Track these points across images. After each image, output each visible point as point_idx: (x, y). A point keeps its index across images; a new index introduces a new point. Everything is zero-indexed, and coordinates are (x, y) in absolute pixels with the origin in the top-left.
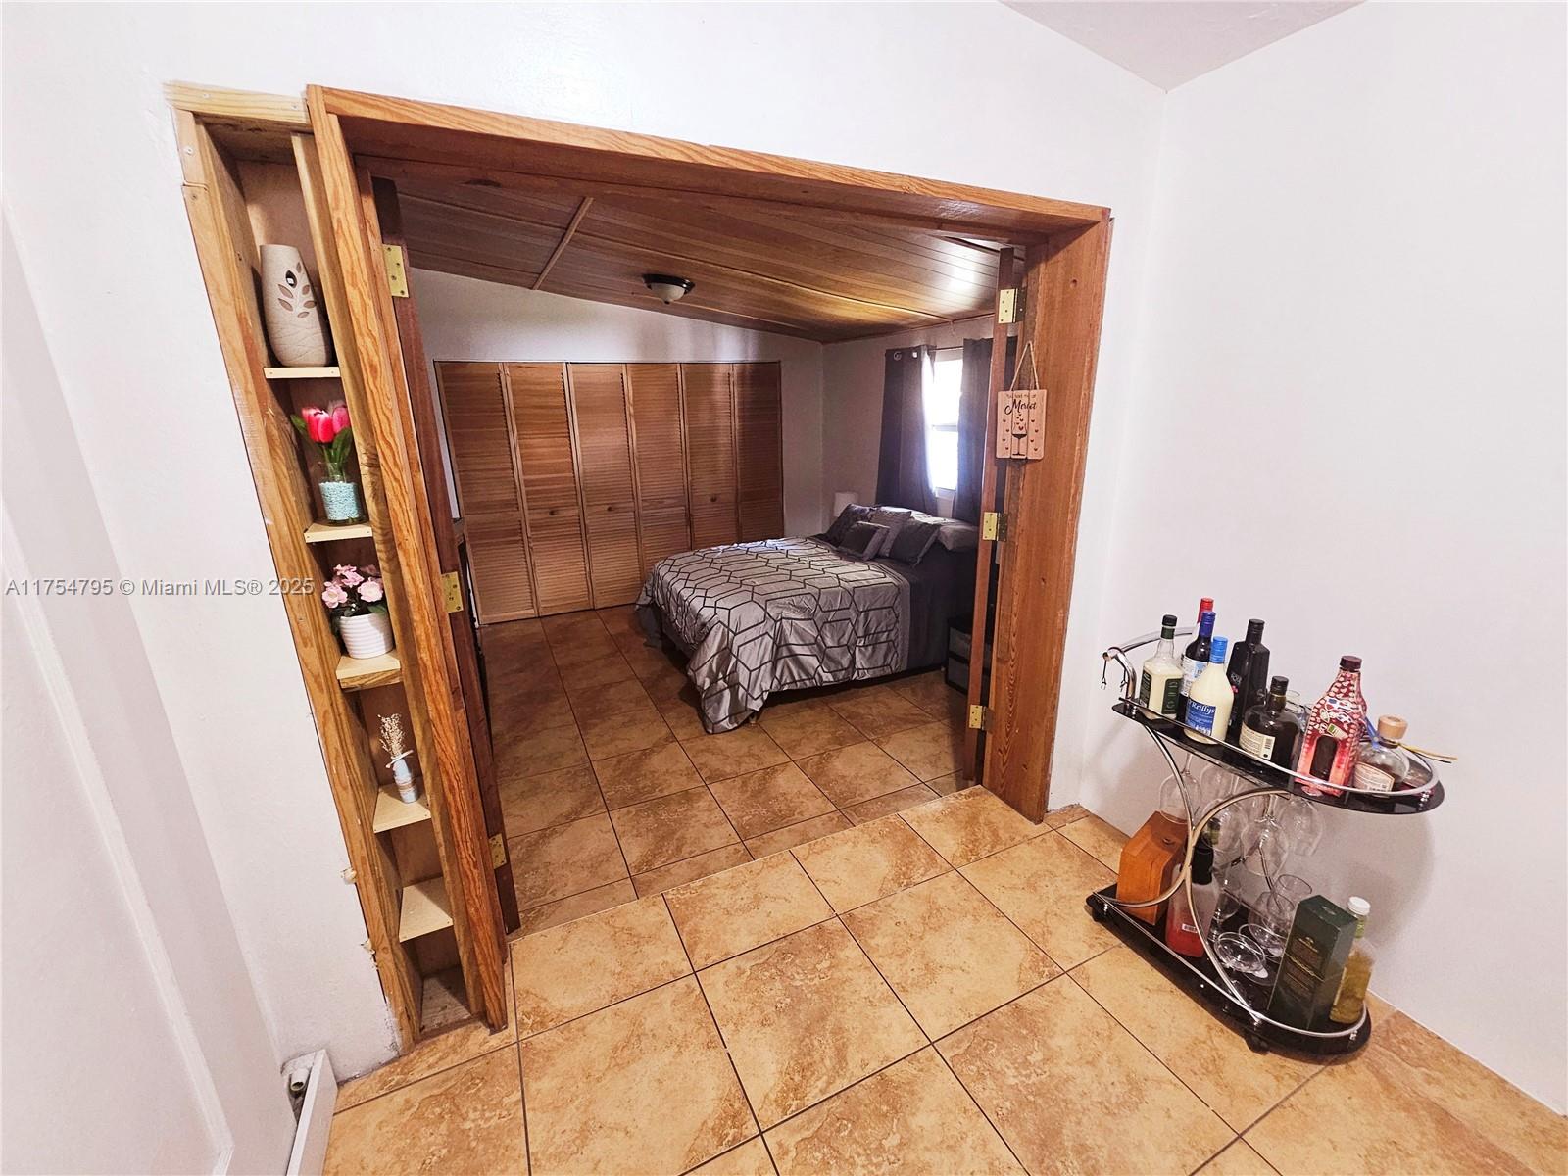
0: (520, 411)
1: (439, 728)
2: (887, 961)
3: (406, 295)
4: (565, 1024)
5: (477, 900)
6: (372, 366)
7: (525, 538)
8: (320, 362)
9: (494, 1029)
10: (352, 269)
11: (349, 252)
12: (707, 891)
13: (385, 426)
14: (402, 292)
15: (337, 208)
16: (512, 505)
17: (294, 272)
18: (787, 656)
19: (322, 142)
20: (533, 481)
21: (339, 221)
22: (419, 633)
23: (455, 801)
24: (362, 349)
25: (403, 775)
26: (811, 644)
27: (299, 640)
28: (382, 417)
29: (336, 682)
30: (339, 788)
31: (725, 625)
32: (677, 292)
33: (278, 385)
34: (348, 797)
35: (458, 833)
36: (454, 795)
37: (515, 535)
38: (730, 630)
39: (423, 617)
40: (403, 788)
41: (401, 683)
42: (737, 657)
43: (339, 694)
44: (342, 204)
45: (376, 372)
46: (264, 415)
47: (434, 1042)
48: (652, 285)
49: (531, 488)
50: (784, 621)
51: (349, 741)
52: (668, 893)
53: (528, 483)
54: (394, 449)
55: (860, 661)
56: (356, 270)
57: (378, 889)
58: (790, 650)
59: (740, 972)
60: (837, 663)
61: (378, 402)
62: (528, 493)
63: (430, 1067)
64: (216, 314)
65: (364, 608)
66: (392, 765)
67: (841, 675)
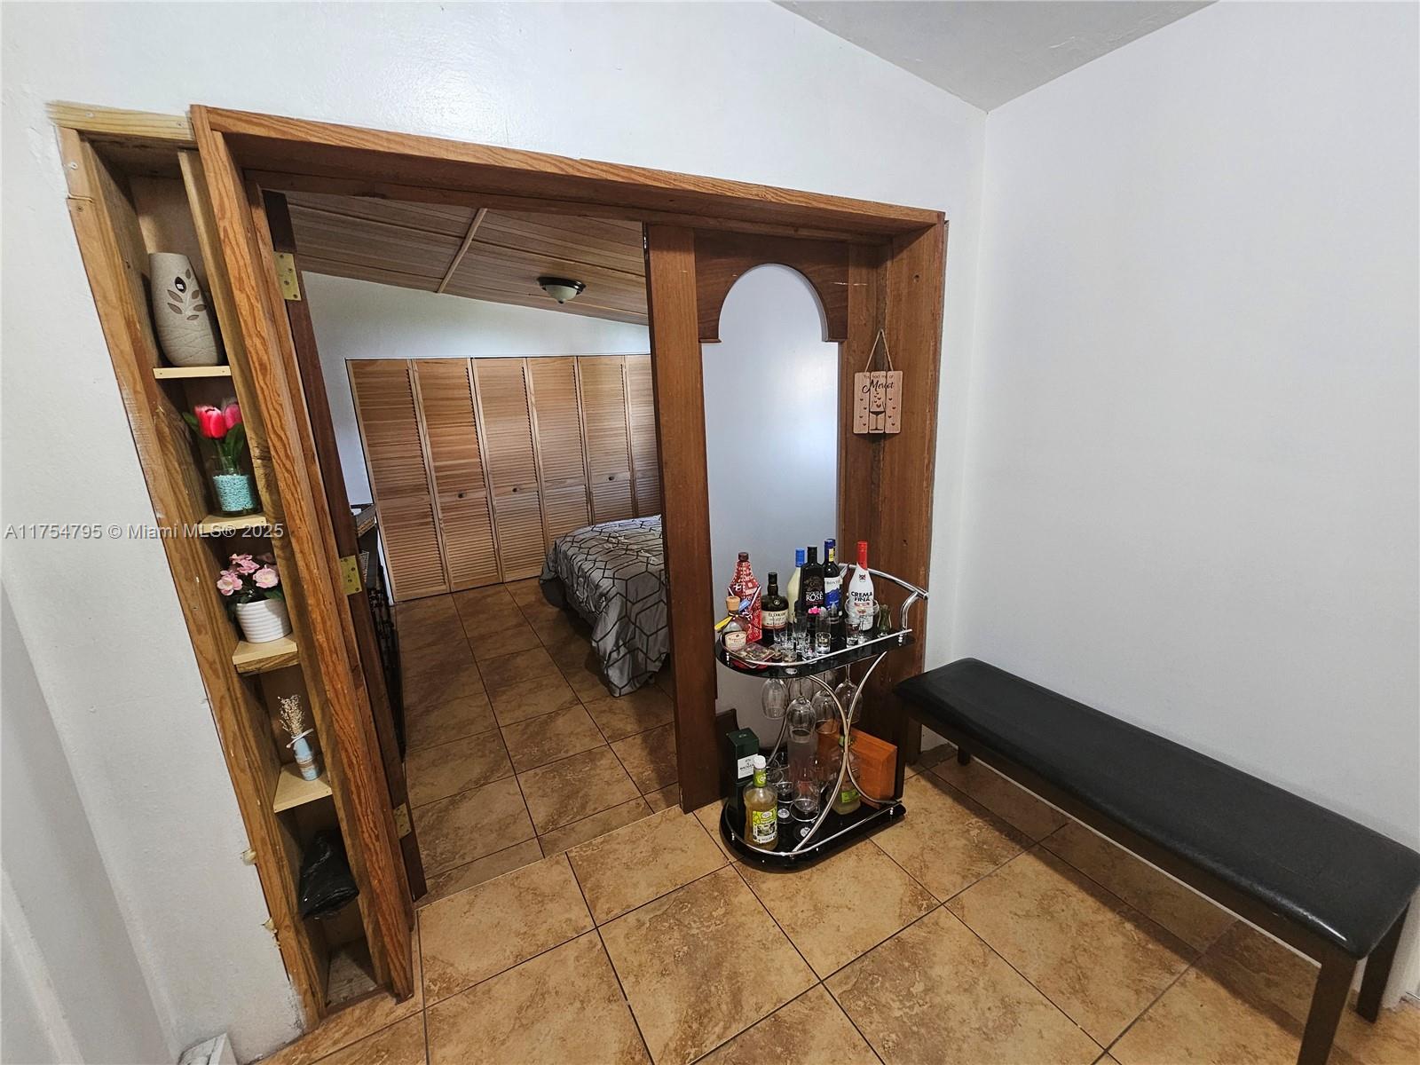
0: (429, 403)
1: (337, 707)
2: (778, 903)
3: (299, 298)
4: (470, 987)
5: (379, 872)
6: (261, 364)
7: (436, 520)
8: (209, 362)
9: (401, 998)
10: (239, 274)
11: (236, 259)
12: (609, 846)
13: (276, 421)
14: (295, 296)
15: (223, 217)
16: (422, 490)
17: (183, 278)
19: (207, 157)
20: (441, 467)
21: (225, 230)
22: (314, 616)
23: (355, 776)
24: (251, 349)
25: (303, 753)
27: (193, 628)
28: (272, 412)
29: (232, 668)
30: (237, 772)
31: (623, 596)
32: (571, 292)
33: (166, 384)
34: (246, 778)
35: (358, 807)
36: (353, 772)
37: (426, 517)
38: (628, 600)
39: (318, 600)
40: (304, 766)
41: (299, 665)
42: (634, 624)
43: (236, 679)
44: (228, 215)
45: (266, 369)
46: (154, 413)
47: (340, 1017)
48: (547, 287)
49: (441, 474)
51: (247, 724)
52: (571, 851)
53: (437, 469)
54: (286, 442)
56: (244, 275)
57: (280, 869)
59: (640, 924)
61: (268, 399)
62: (437, 478)
63: (335, 1043)
64: (103, 318)
65: (260, 594)
66: (293, 745)
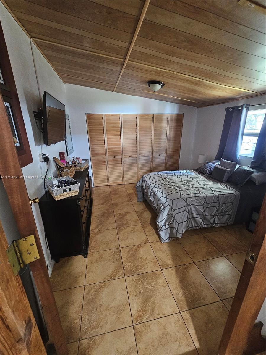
0: (108, 128)
7: (107, 164)
16: (104, 155)
18: (191, 218)
20: (110, 148)
26: (201, 214)
31: (170, 206)
32: (158, 87)
37: (104, 163)
38: (172, 208)
42: (174, 218)
50: (192, 205)
53: (109, 149)
55: (217, 221)
58: (192, 216)
60: (209, 221)
62: (108, 151)
67: (210, 226)
